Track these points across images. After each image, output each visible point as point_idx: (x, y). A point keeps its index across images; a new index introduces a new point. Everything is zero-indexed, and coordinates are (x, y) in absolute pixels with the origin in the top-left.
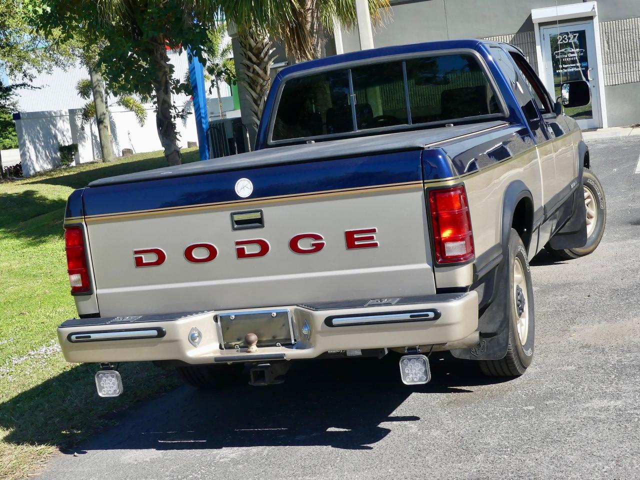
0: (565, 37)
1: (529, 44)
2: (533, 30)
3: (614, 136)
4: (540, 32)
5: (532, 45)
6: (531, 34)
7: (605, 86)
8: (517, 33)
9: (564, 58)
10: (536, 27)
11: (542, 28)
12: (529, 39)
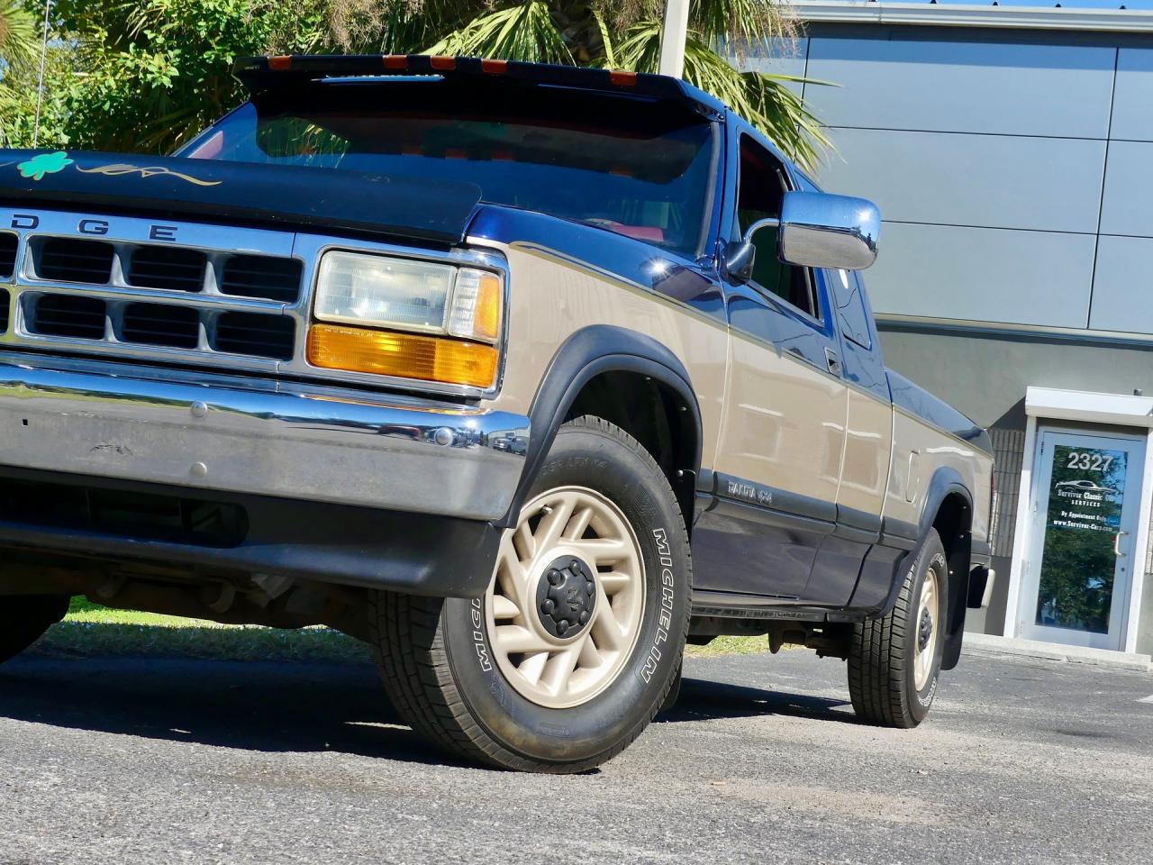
0: (1085, 458)
1: (1010, 454)
2: (1023, 428)
3: (1135, 663)
4: (1037, 435)
5: (1015, 458)
6: (1017, 436)
7: (1146, 574)
8: (991, 427)
9: (1075, 499)
10: (1031, 425)
11: (1042, 429)
12: (1011, 444)
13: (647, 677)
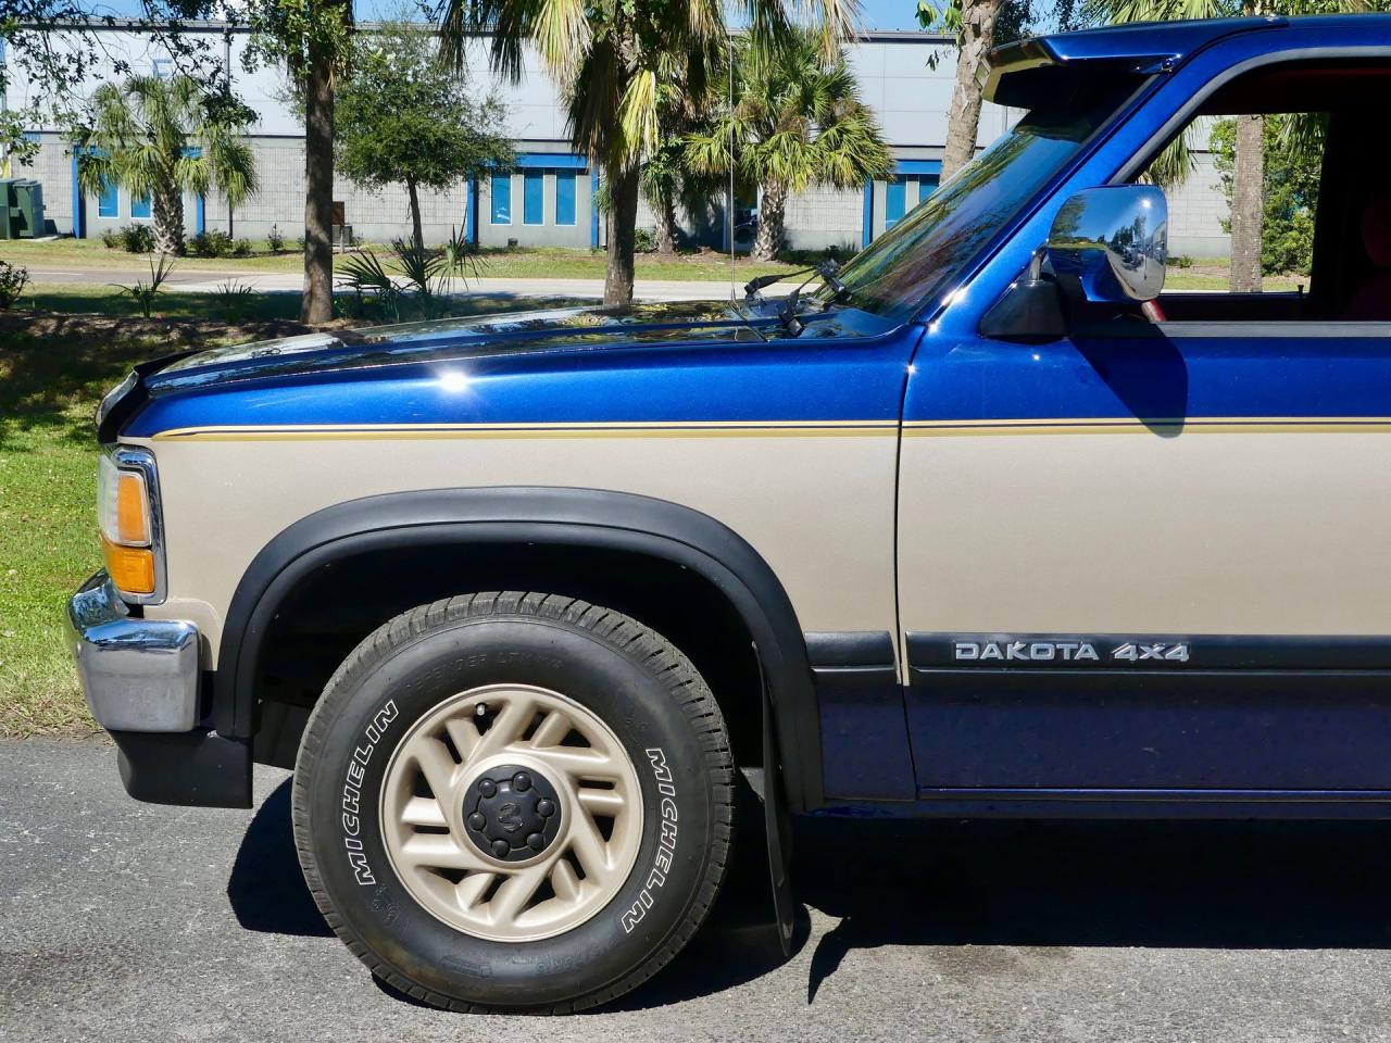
13: (629, 926)
